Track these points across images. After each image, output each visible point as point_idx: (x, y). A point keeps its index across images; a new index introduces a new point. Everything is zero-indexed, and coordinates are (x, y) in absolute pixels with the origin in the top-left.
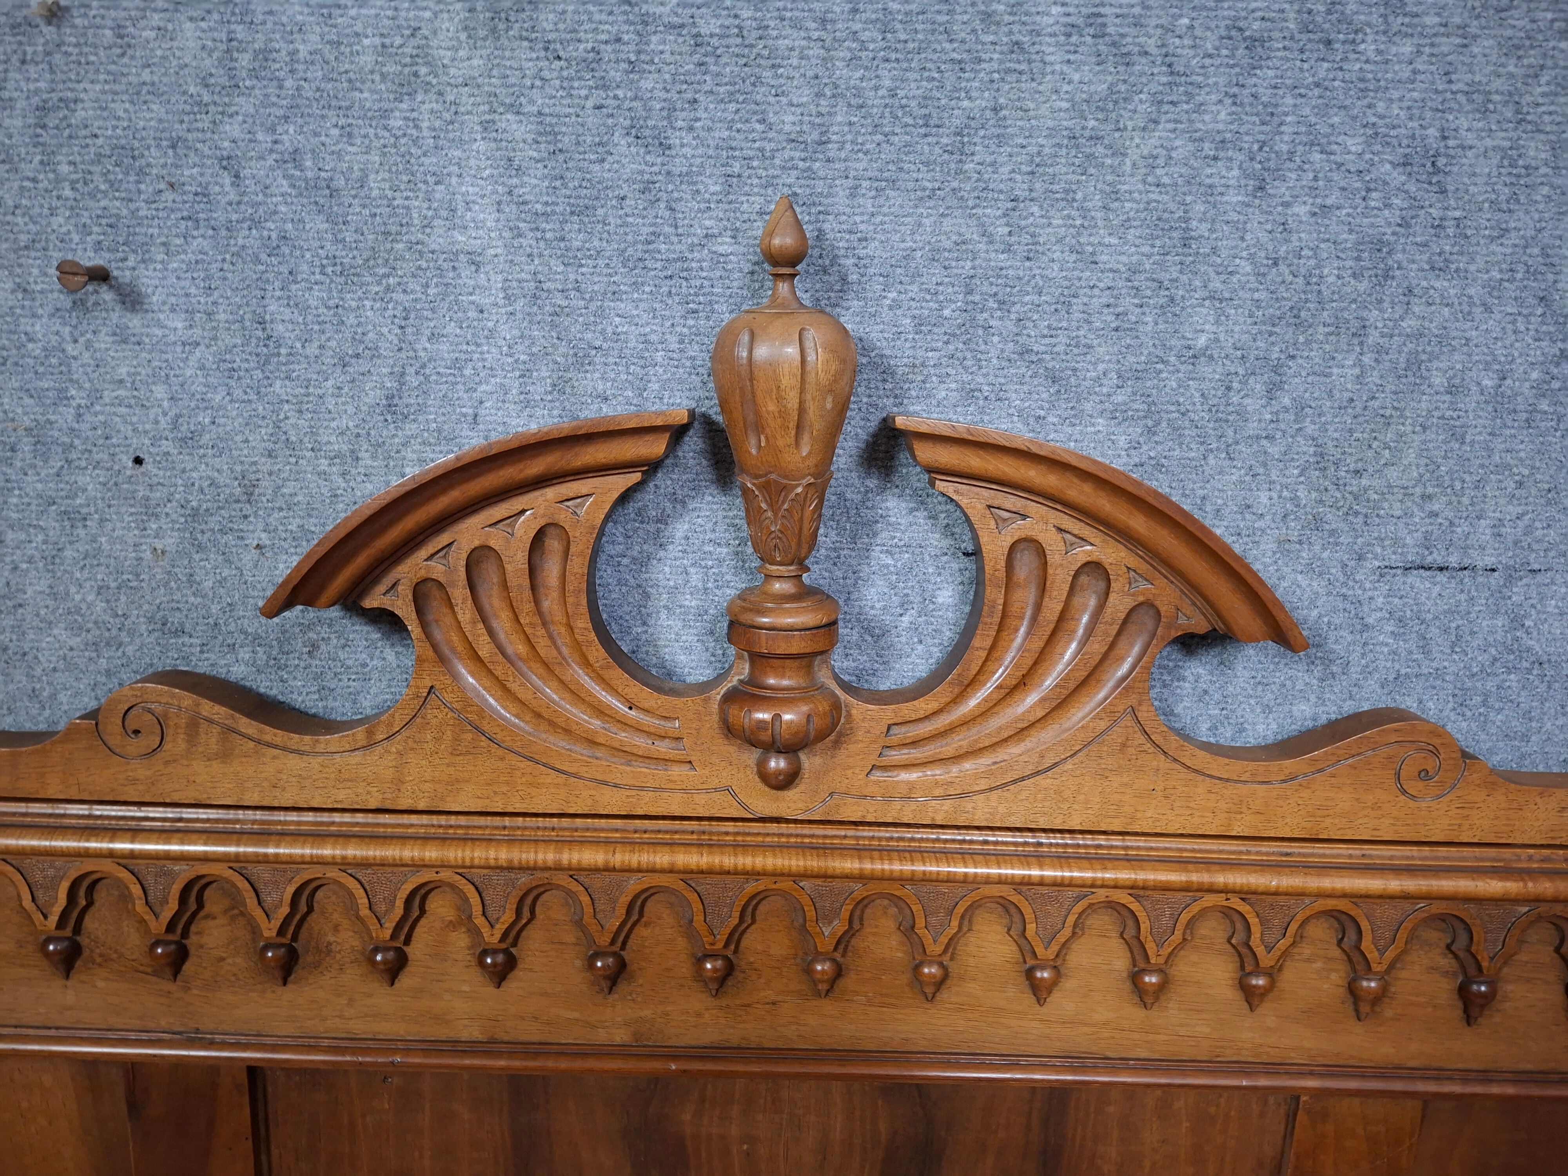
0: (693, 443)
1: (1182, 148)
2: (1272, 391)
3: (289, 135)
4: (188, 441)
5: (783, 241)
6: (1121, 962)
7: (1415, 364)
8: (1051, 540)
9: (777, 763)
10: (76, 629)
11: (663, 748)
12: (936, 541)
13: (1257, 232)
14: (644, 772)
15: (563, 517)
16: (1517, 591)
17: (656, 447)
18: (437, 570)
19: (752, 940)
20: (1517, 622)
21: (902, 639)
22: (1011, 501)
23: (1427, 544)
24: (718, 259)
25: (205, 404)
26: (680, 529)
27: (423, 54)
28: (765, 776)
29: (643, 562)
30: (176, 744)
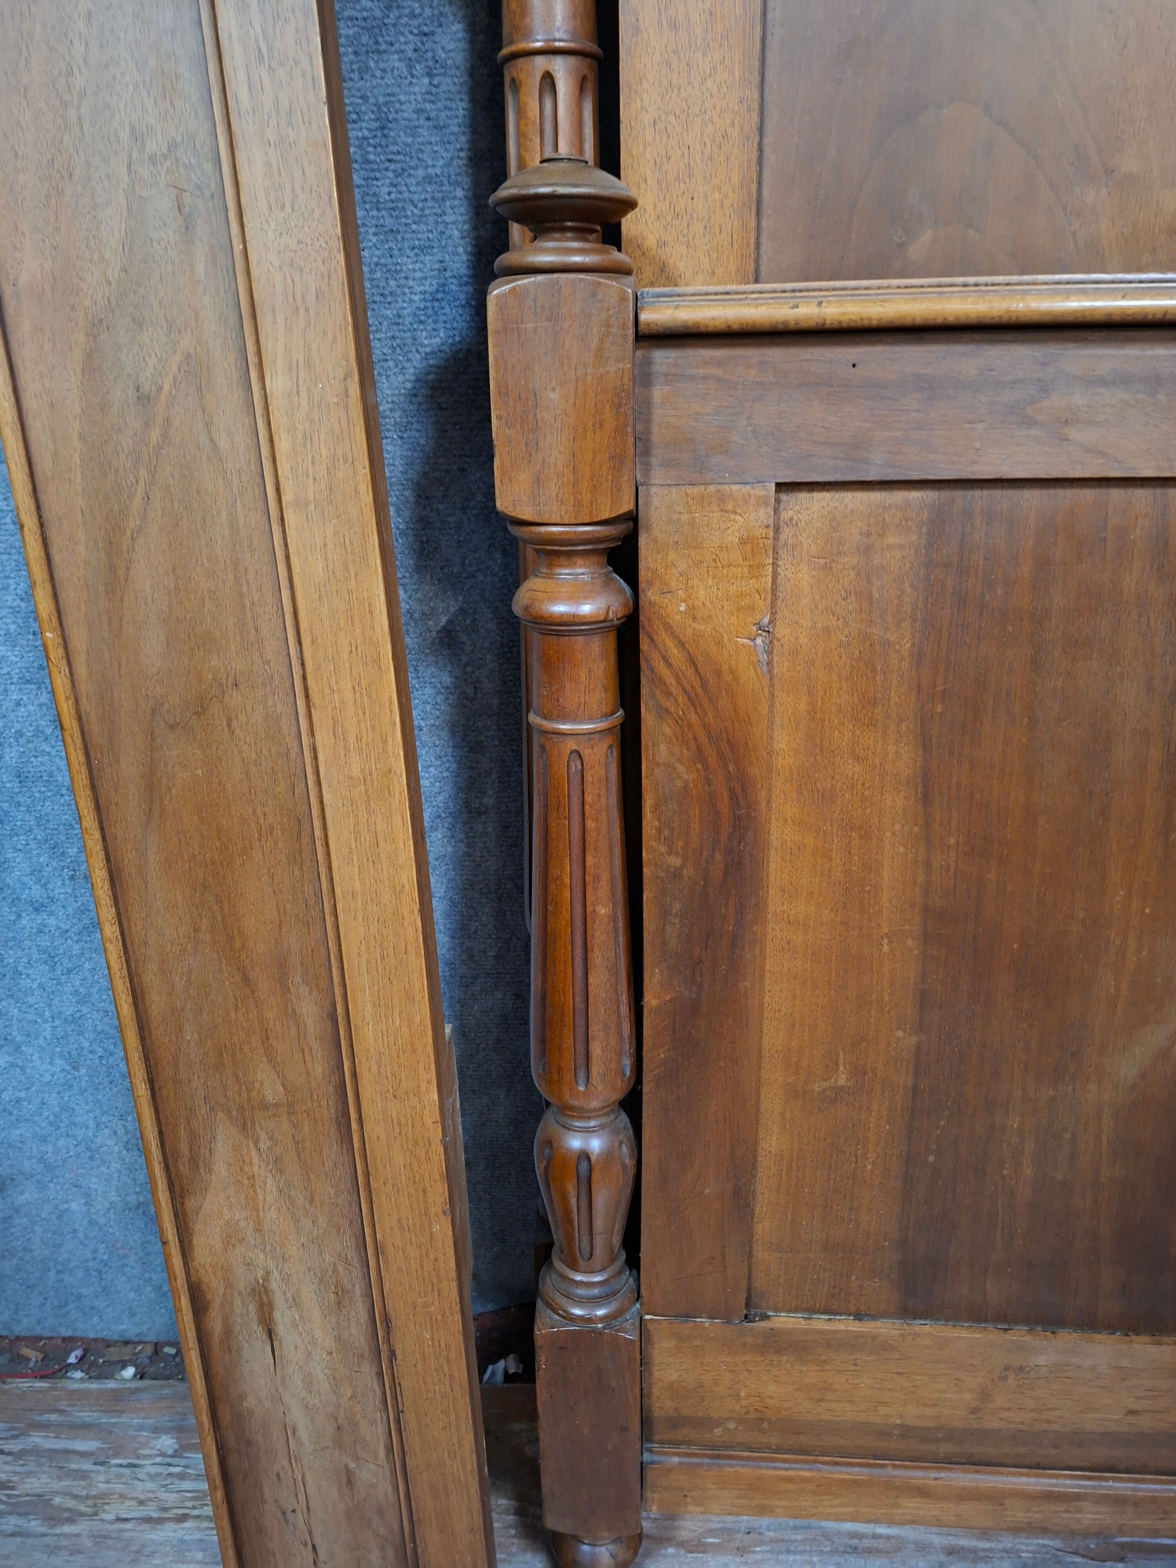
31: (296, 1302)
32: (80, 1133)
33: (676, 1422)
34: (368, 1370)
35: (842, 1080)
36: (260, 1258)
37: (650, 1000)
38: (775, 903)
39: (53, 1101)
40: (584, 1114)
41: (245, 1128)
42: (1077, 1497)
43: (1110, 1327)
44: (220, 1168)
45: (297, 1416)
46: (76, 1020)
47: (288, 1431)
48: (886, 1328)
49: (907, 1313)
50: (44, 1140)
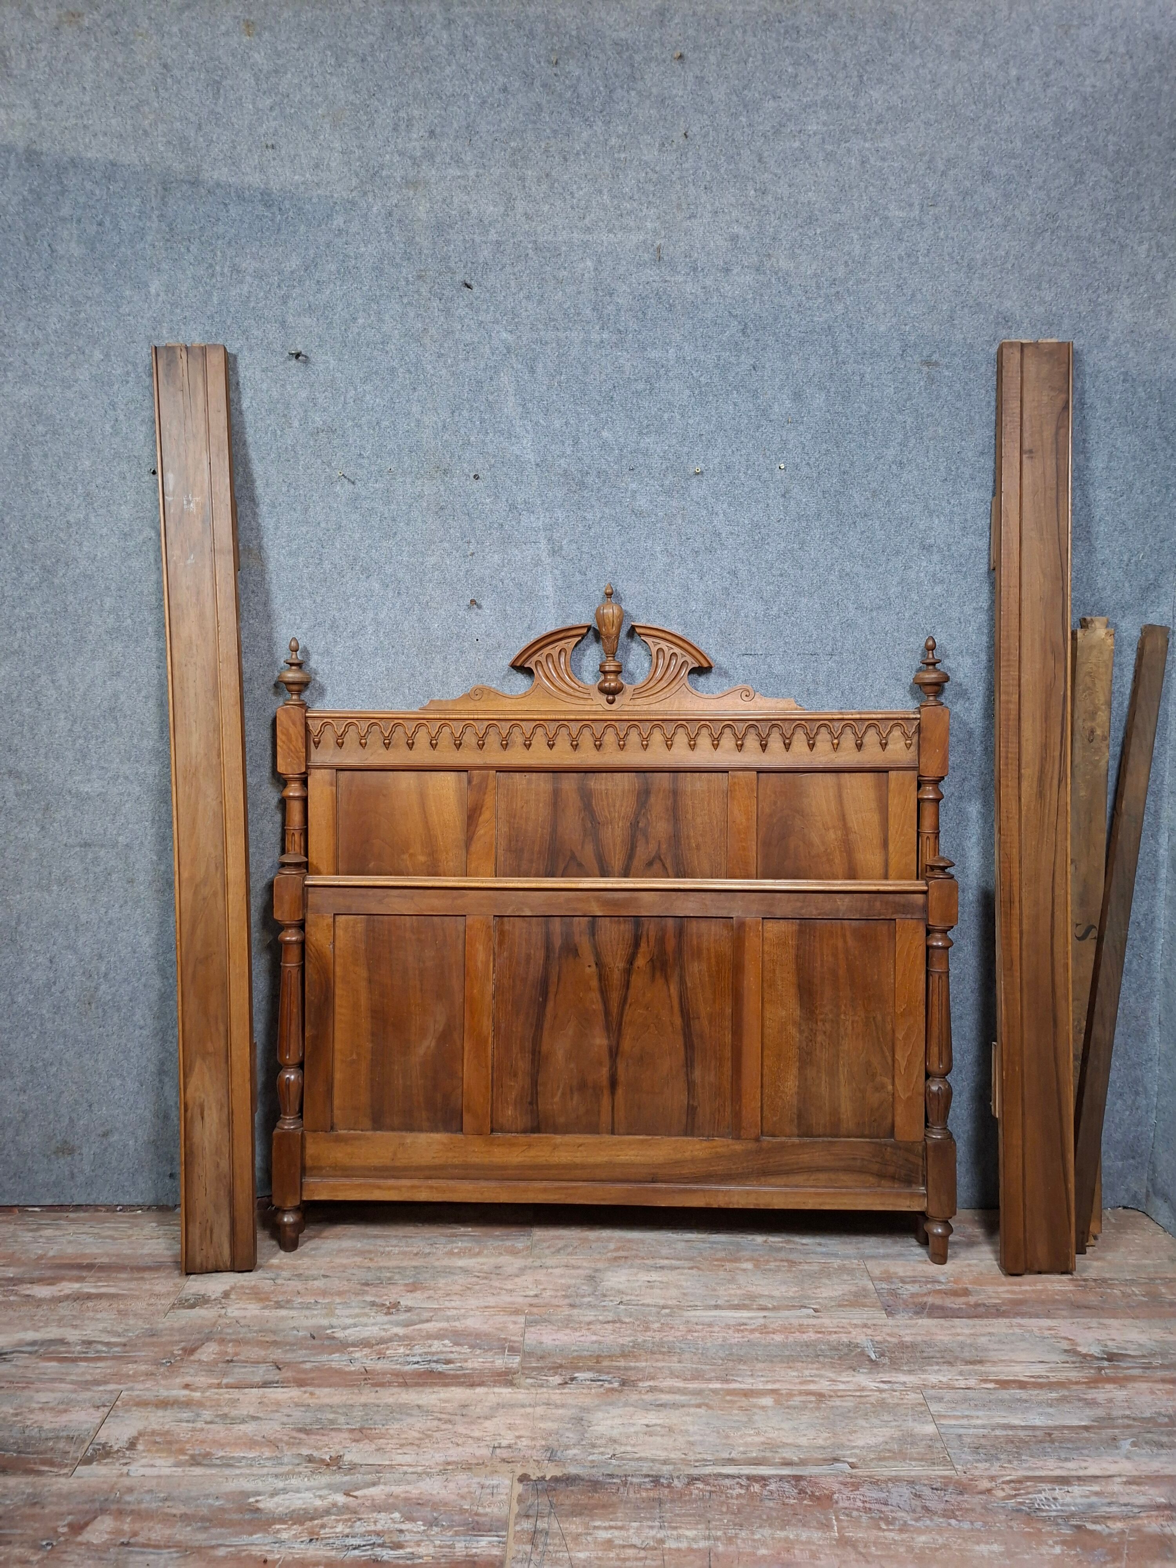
0: (591, 633)
1: (685, 572)
2: (709, 618)
3: (513, 575)
4: (488, 636)
5: (609, 591)
6: (686, 740)
7: (737, 612)
8: (665, 649)
9: (610, 698)
10: (460, 677)
11: (586, 696)
12: (643, 653)
13: (702, 587)
14: (582, 702)
15: (566, 646)
16: (768, 660)
17: (585, 631)
18: (540, 659)
19: (606, 738)
20: (770, 666)
21: (637, 675)
22: (658, 641)
23: (746, 649)
24: (596, 595)
25: (492, 627)
26: (588, 652)
27: (540, 559)
28: (608, 701)
29: (580, 660)
30: (485, 696)
31: (210, 1108)
32: (139, 1111)
33: (313, 1168)
34: (226, 1129)
35: (354, 1057)
36: (203, 1096)
37: (307, 1035)
38: (338, 1010)
39: (132, 1099)
40: (288, 1066)
41: (204, 1059)
42: (420, 1187)
43: (427, 1131)
44: (196, 1070)
45: (206, 1144)
46: (146, 1067)
47: (204, 1149)
48: (369, 1133)
49: (375, 1129)
50: (125, 1114)
